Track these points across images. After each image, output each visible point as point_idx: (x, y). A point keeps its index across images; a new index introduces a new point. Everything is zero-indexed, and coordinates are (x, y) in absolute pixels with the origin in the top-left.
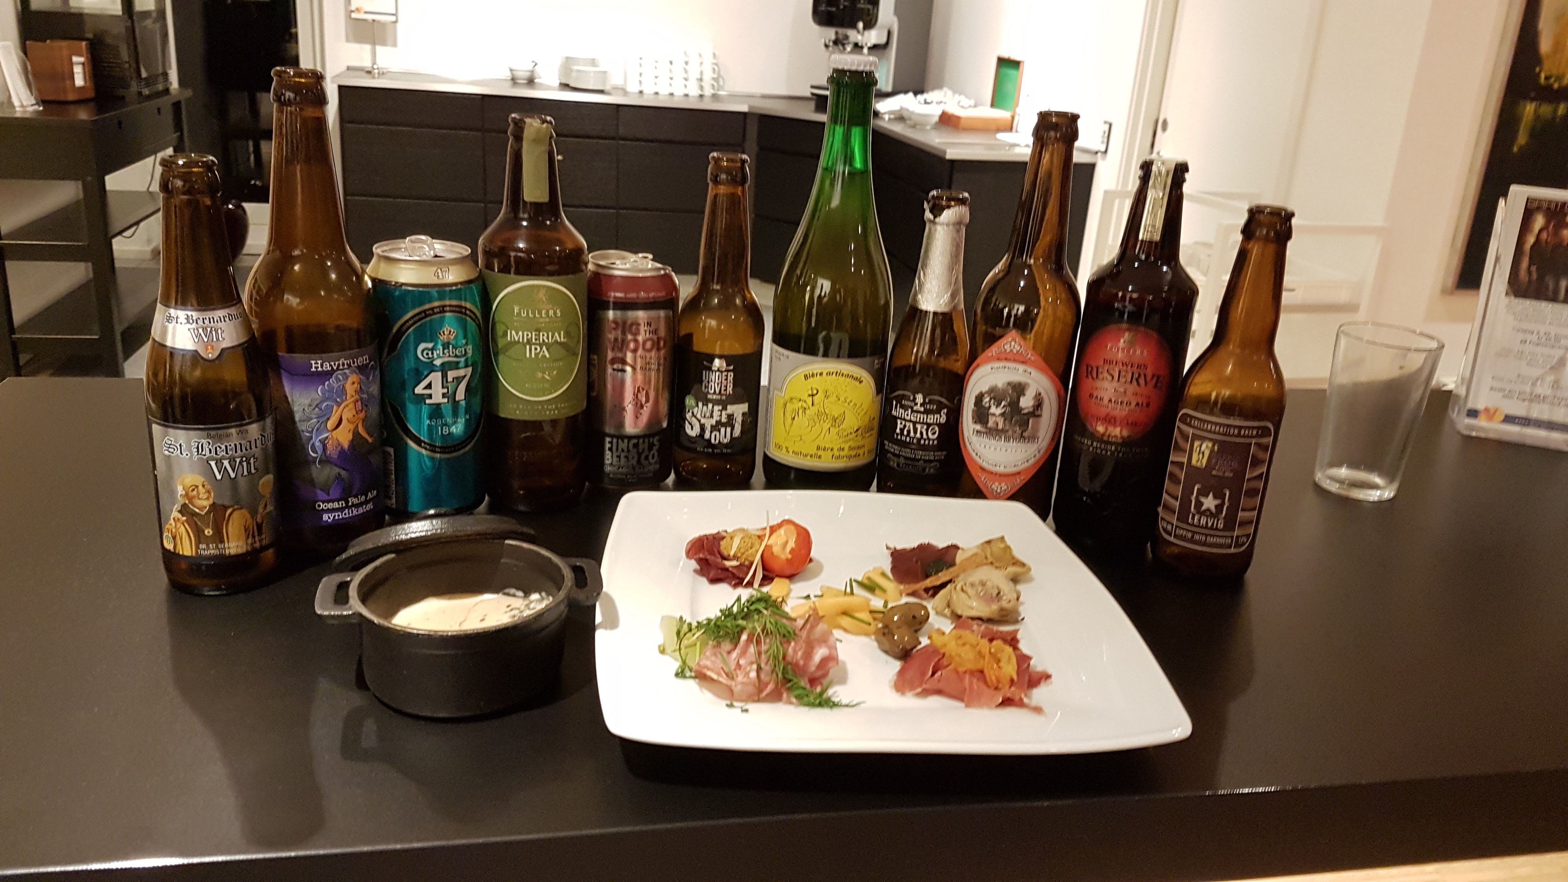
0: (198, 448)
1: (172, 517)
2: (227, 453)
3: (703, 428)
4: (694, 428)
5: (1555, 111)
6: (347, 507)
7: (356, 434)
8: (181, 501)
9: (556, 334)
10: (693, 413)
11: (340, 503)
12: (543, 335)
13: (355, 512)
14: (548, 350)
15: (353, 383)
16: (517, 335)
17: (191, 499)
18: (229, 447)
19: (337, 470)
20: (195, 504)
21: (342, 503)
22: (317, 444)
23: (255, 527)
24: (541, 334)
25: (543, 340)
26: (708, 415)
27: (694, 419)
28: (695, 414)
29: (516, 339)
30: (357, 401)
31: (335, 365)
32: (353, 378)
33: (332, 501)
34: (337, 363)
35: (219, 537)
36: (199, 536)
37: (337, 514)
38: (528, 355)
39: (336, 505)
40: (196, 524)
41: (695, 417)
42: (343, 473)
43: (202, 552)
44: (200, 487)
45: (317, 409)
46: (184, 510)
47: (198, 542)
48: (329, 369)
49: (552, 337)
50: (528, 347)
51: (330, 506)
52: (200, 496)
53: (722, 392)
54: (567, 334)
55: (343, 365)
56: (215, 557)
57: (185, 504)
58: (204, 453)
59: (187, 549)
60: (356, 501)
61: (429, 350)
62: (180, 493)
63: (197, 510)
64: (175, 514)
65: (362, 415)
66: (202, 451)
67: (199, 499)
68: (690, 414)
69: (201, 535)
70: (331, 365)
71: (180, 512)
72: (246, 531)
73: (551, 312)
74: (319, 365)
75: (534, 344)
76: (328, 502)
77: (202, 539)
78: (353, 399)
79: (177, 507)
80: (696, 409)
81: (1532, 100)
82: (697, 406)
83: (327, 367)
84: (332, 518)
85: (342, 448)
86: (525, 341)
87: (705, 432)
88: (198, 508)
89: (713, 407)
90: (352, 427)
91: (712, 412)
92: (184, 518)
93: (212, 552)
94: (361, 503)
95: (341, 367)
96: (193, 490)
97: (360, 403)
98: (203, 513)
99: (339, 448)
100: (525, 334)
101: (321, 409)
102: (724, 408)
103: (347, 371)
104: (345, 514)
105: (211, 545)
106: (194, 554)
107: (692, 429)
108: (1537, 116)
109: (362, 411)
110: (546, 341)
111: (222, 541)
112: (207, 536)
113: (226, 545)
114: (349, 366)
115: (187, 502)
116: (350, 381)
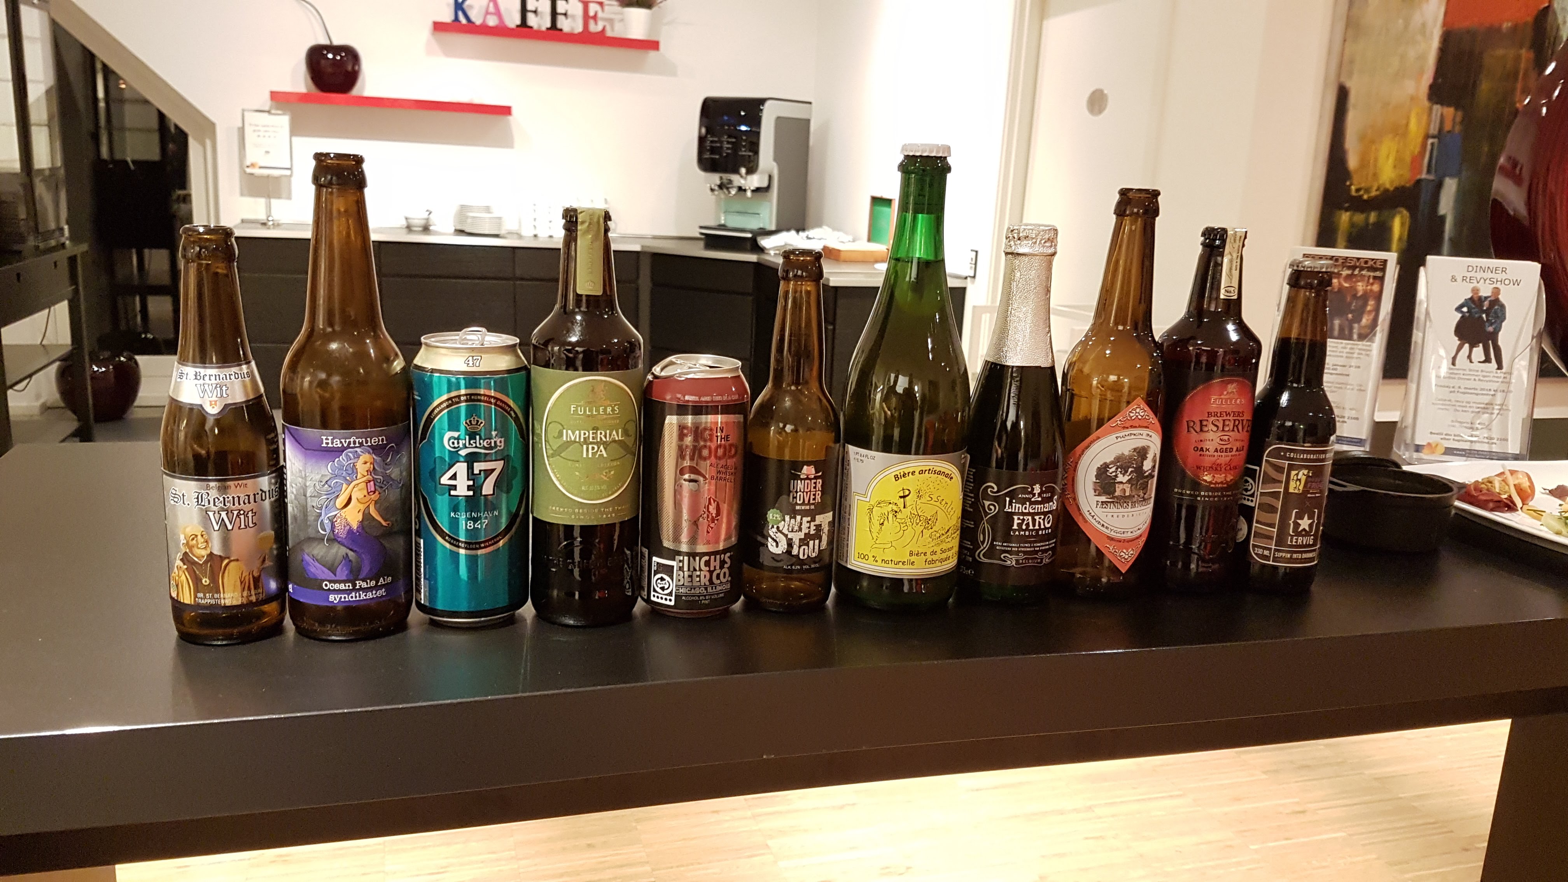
0: (198, 498)
1: (176, 565)
2: (225, 505)
3: (790, 544)
4: (780, 545)
5: (1367, 219)
6: (354, 589)
7: (367, 516)
8: (184, 549)
9: (614, 432)
10: (778, 528)
11: (347, 585)
12: (601, 433)
13: (363, 596)
14: (605, 449)
15: (365, 463)
16: (573, 434)
17: (191, 548)
18: (226, 499)
19: (343, 550)
20: (194, 553)
21: (349, 586)
22: (326, 521)
23: (252, 582)
24: (599, 432)
25: (601, 438)
26: (796, 528)
27: (779, 534)
28: (781, 529)
29: (573, 439)
30: (370, 481)
31: (345, 442)
32: (366, 457)
33: (340, 582)
34: (348, 441)
35: (215, 588)
36: (198, 586)
37: (343, 596)
38: (585, 456)
39: (342, 586)
40: (195, 572)
41: (781, 532)
42: (351, 553)
43: (200, 601)
44: (199, 537)
45: (326, 486)
46: (186, 559)
47: (197, 591)
48: (340, 445)
49: (610, 435)
50: (585, 447)
51: (336, 586)
52: (199, 546)
53: (812, 501)
54: (626, 433)
55: (355, 443)
56: (211, 606)
57: (186, 553)
58: (203, 504)
59: (187, 598)
60: (364, 585)
61: (455, 439)
62: (182, 542)
63: (196, 559)
64: (178, 563)
65: (375, 497)
66: (202, 501)
67: (199, 548)
68: (775, 530)
69: (199, 584)
70: (341, 442)
71: (182, 560)
72: (241, 583)
73: (609, 410)
74: (330, 441)
75: (591, 443)
76: (335, 582)
77: (200, 588)
78: (365, 479)
79: (180, 555)
80: (783, 522)
81: (1347, 210)
82: (784, 520)
83: (337, 444)
84: (338, 600)
85: (350, 527)
86: (582, 440)
87: (792, 547)
88: (197, 557)
89: (801, 519)
90: (362, 507)
91: (801, 524)
92: (185, 567)
93: (209, 601)
94: (371, 587)
95: (352, 445)
96: (193, 539)
97: (372, 483)
98: (201, 563)
99: (348, 528)
100: (582, 432)
101: (330, 486)
102: (813, 520)
103: (358, 450)
104: (352, 597)
105: (207, 595)
106: (193, 603)
107: (777, 546)
108: (1352, 225)
109: (374, 492)
110: (604, 439)
111: (218, 592)
112: (205, 586)
113: (222, 596)
114: (361, 444)
115: (188, 551)
116: (362, 459)
